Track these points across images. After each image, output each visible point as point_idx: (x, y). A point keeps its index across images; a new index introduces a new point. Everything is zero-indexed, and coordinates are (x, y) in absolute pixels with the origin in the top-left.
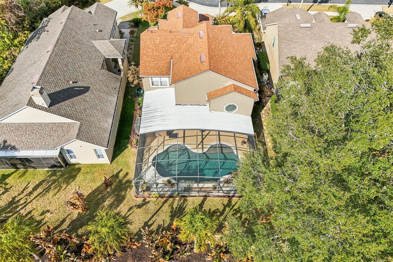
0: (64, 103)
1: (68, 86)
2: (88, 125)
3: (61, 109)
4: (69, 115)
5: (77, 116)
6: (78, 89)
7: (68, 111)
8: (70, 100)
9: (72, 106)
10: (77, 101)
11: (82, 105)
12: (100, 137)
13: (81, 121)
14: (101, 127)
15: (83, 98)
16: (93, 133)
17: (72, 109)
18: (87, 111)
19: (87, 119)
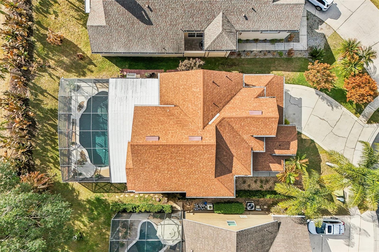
0: (119, 6)
1: (142, 4)
2: (107, 33)
3: (111, 6)
4: (108, 13)
5: (111, 21)
6: (144, 14)
7: (113, 12)
8: (126, 11)
9: (120, 14)
10: (128, 17)
11: (126, 23)
12: (100, 45)
13: (107, 25)
14: (111, 44)
15: (135, 21)
16: (101, 38)
17: (117, 15)
18: (122, 29)
19: (112, 30)
